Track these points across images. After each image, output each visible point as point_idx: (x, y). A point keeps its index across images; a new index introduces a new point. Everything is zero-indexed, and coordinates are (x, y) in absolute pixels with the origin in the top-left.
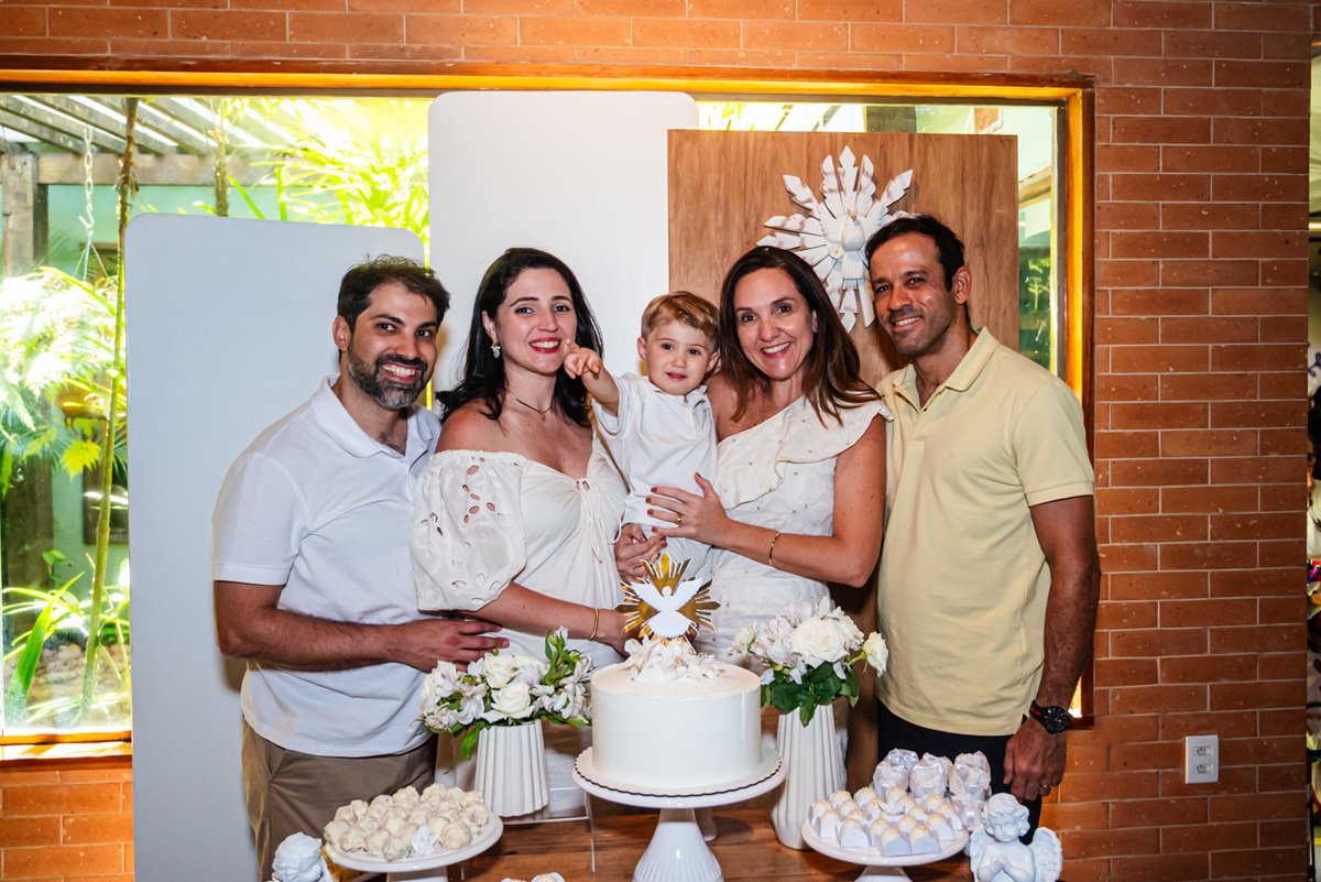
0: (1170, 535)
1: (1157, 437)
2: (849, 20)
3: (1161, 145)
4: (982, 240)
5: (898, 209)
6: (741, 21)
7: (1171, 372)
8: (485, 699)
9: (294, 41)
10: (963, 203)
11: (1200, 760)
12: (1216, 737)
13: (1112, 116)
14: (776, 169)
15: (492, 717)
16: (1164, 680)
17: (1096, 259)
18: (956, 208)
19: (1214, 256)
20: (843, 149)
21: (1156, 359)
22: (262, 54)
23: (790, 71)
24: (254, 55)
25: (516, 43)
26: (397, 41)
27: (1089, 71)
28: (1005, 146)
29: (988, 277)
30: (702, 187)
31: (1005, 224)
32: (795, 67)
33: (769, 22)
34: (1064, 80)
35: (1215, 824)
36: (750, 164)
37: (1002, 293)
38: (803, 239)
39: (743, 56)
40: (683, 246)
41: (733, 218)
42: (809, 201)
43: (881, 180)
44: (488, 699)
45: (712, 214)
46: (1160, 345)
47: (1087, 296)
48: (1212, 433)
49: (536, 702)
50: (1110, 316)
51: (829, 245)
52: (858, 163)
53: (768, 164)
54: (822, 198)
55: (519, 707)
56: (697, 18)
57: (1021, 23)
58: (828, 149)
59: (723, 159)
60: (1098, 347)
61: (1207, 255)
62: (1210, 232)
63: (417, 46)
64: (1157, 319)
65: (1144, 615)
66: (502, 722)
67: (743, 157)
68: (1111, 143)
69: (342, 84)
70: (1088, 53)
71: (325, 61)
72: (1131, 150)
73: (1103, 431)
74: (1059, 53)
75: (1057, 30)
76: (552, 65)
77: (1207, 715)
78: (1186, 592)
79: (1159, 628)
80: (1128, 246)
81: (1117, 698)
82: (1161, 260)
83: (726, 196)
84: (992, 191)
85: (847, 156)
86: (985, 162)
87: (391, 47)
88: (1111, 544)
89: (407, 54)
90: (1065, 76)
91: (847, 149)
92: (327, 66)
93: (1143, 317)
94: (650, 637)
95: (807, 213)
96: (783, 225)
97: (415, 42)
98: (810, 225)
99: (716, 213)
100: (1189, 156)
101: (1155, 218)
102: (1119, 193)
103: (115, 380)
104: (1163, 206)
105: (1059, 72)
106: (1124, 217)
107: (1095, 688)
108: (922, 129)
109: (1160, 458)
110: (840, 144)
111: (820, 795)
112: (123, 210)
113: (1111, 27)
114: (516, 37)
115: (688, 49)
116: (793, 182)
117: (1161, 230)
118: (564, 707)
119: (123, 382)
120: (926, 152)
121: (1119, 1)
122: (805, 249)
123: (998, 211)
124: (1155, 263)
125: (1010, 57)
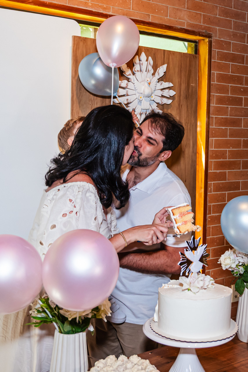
1: (226, 173)
4: (186, 95)
5: (161, 80)
7: (231, 149)
10: (181, 80)
13: (217, 50)
17: (211, 105)
19: (244, 106)
20: (141, 53)
21: (227, 144)
27: (211, 32)
28: (194, 59)
31: (194, 89)
32: (111, 13)
34: (203, 34)
38: (127, 91)
39: (90, 5)
42: (130, 75)
46: (228, 138)
47: (207, 119)
48: (242, 171)
50: (214, 127)
51: (137, 95)
52: (147, 60)
54: (134, 74)
57: (190, 9)
60: (210, 139)
61: (242, 106)
62: (243, 97)
64: (228, 129)
68: (216, 61)
70: (210, 25)
72: (222, 64)
73: (211, 171)
74: (202, 23)
75: (201, 14)
80: (221, 100)
81: (212, 274)
82: (229, 106)
84: (190, 77)
85: (143, 57)
86: (188, 64)
88: (212, 215)
90: (204, 33)
91: (143, 53)
93: (224, 128)
95: (129, 80)
98: (130, 85)
100: (238, 68)
101: (228, 91)
102: (218, 80)
104: (231, 86)
105: (201, 31)
106: (219, 89)
109: (227, 181)
113: (218, 16)
117: (230, 95)
121: (220, 6)
122: (128, 95)
123: (192, 84)
124: (228, 107)
125: (186, 22)
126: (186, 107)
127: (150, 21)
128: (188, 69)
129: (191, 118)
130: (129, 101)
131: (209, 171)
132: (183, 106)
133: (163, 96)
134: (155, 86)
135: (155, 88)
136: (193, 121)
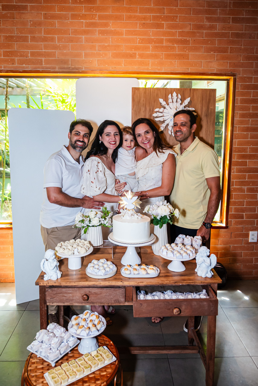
0: (249, 185)
1: (247, 162)
2: (176, 59)
3: (252, 91)
4: (207, 114)
5: (187, 107)
6: (150, 60)
7: (251, 146)
8: (89, 221)
9: (45, 66)
11: (253, 237)
12: (257, 232)
13: (240, 83)
14: (158, 97)
15: (90, 225)
16: (245, 218)
17: (234, 119)
18: (201, 107)
21: (248, 143)
22: (37, 69)
23: (162, 73)
24: (35, 69)
25: (96, 66)
26: (68, 65)
27: (235, 72)
28: (213, 92)
29: (208, 123)
30: (140, 101)
31: (212, 111)
32: (163, 71)
33: (157, 60)
35: (255, 251)
36: (151, 96)
37: (211, 127)
38: (163, 114)
39: (150, 68)
40: (135, 116)
41: (147, 109)
42: (165, 105)
43: (182, 100)
44: (90, 221)
45: (142, 108)
46: (249, 140)
47: (232, 128)
49: (100, 222)
50: (237, 133)
51: (170, 116)
52: (177, 96)
53: (156, 95)
54: (168, 104)
55: (97, 223)
56: (139, 59)
57: (218, 60)
58: (170, 92)
59: (145, 95)
60: (234, 140)
63: (73, 67)
64: (249, 133)
65: (242, 203)
66: (93, 226)
67: (150, 94)
68: (240, 90)
69: (56, 76)
70: (235, 68)
71: (52, 70)
72: (245, 92)
73: (234, 160)
74: (228, 68)
75: (227, 62)
76: (105, 71)
77: (255, 227)
78: (252, 198)
79: (245, 206)
80: (243, 116)
81: (234, 222)
83: (145, 104)
84: (209, 103)
85: (175, 94)
86: (208, 95)
87: (67, 67)
88: (234, 187)
89: (71, 69)
90: (229, 74)
91: (175, 92)
92: (52, 72)
93: (245, 133)
94: (126, 209)
95: (164, 108)
96: (159, 111)
97: (72, 66)
98: (165, 111)
99: (143, 108)
101: (250, 109)
102: (241, 103)
103: (5, 143)
104: (252, 106)
105: (228, 72)
106: (242, 109)
107: (229, 220)
108: (193, 87)
109: (248, 167)
110: (173, 91)
111: (163, 245)
112: (6, 104)
113: (241, 61)
114: (96, 64)
115: (137, 67)
116: (161, 100)
117: (251, 112)
118: (107, 223)
119: (7, 144)
120: (194, 93)
121: (244, 54)
122: (164, 116)
123: (211, 107)
124: (249, 120)
125: (215, 69)
126: (206, 121)
127: (189, 72)
128: (208, 98)
130: (164, 120)
131: (232, 160)
132: (204, 121)
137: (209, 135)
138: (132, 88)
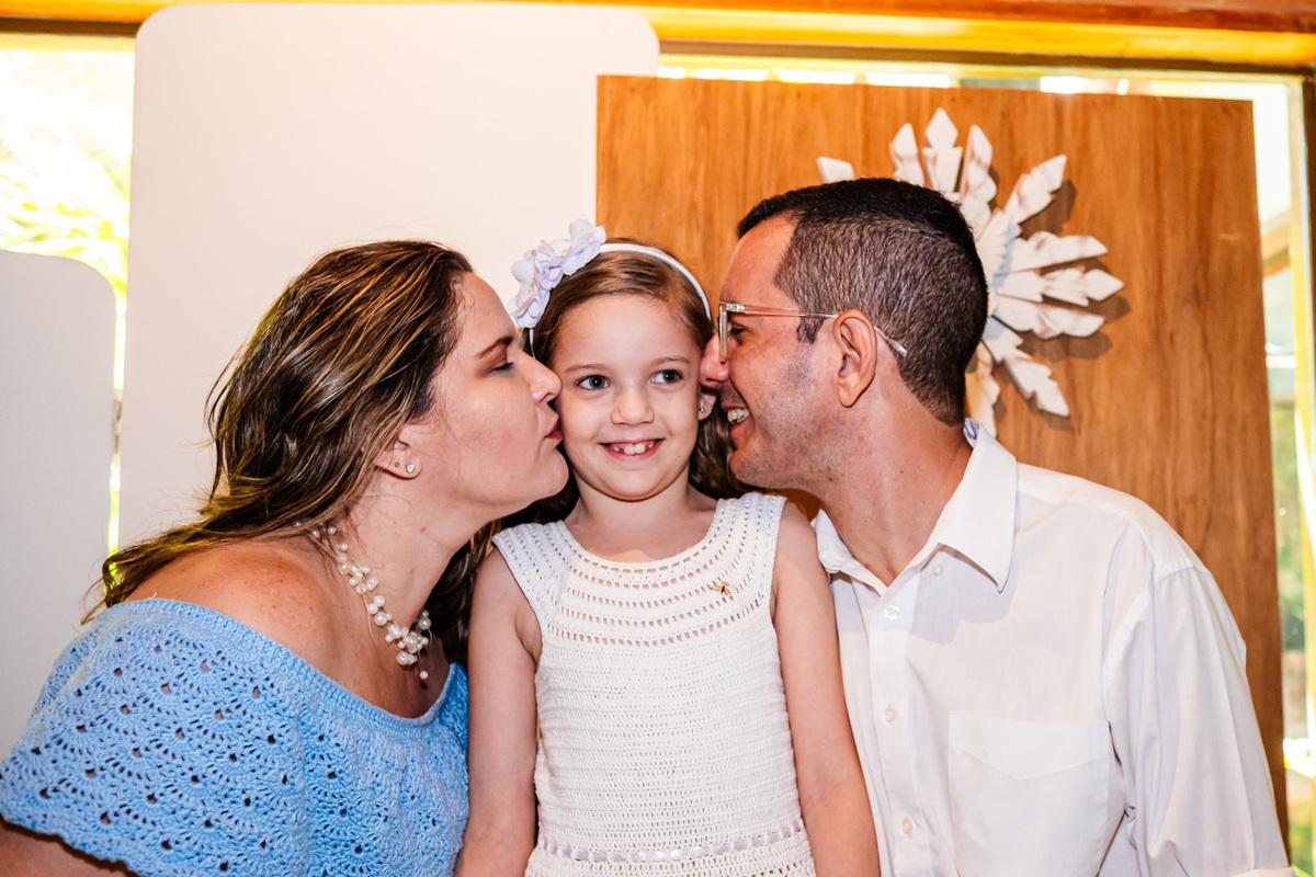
4: (1195, 288)
5: (1038, 229)
10: (1159, 221)
14: (806, 145)
18: (1146, 228)
20: (931, 115)
28: (1231, 121)
29: (1210, 359)
30: (661, 183)
31: (1238, 259)
36: (754, 141)
37: (1238, 387)
43: (1005, 174)
52: (962, 141)
53: (789, 140)
58: (904, 114)
59: (703, 130)
67: (741, 128)
83: (708, 201)
84: (1211, 199)
85: (941, 128)
86: (1196, 145)
91: (940, 115)
99: (689, 231)
110: (925, 108)
116: (836, 171)
120: (1086, 128)
123: (1223, 236)
126: (1197, 342)
128: (1196, 165)
129: (1232, 389)
132: (1178, 339)
133: (1049, 301)
134: (1003, 250)
135: (1000, 260)
136: (1242, 406)
137: (1230, 451)
138: (602, 80)
